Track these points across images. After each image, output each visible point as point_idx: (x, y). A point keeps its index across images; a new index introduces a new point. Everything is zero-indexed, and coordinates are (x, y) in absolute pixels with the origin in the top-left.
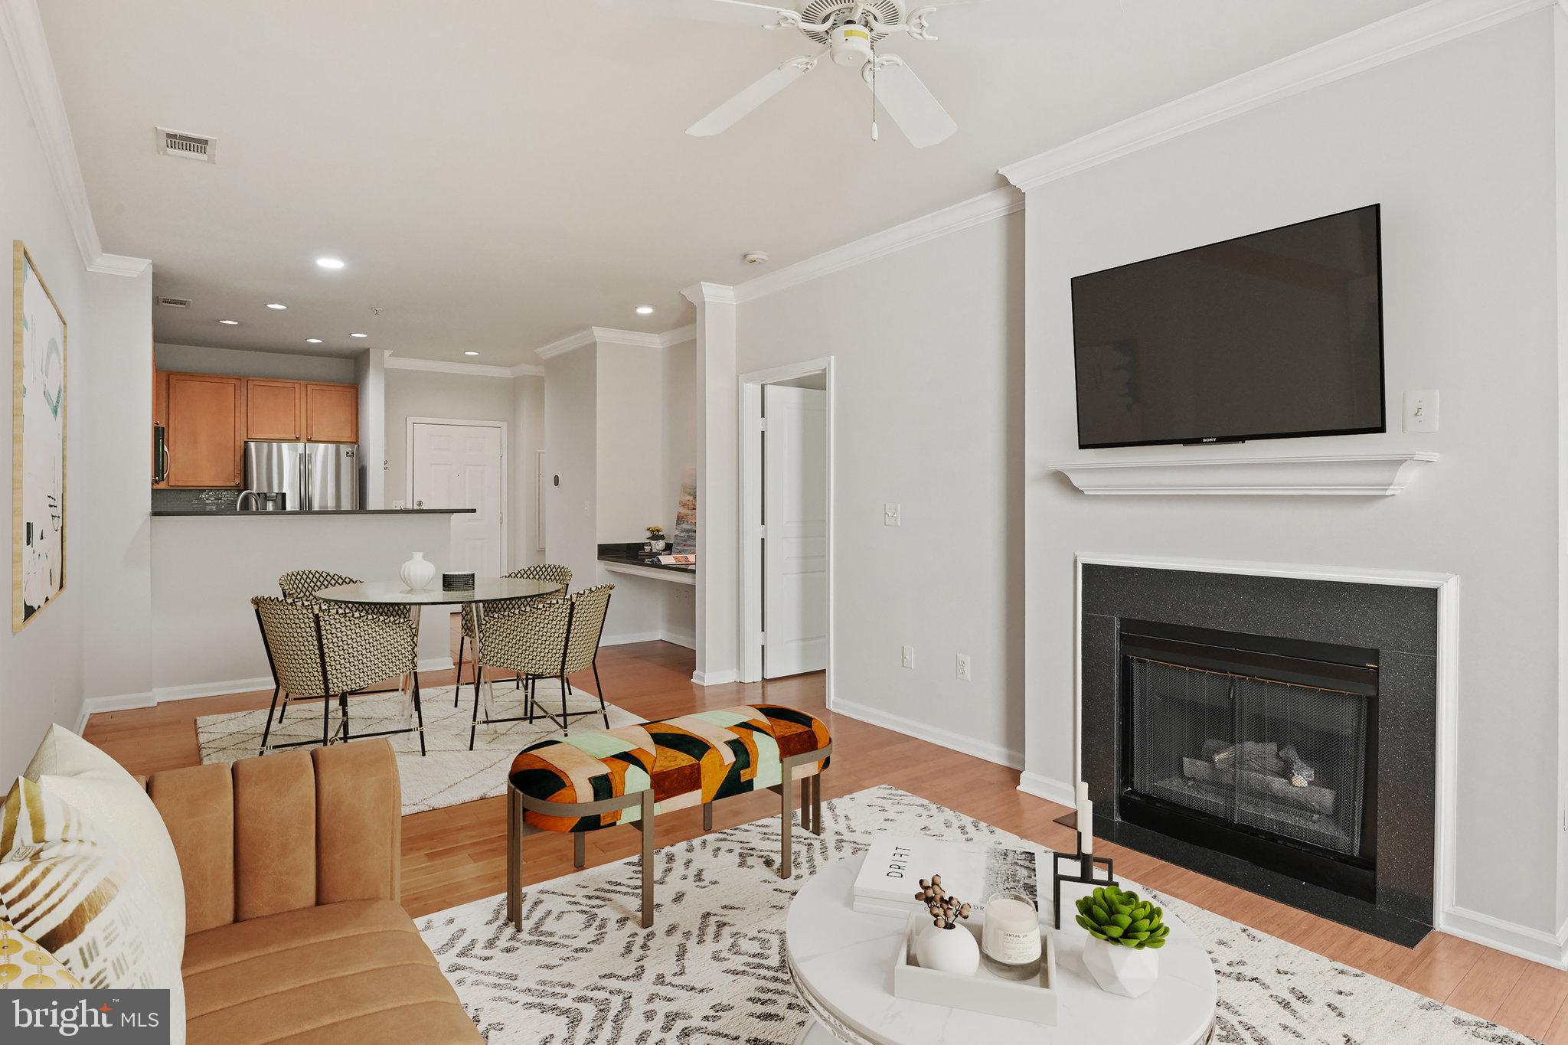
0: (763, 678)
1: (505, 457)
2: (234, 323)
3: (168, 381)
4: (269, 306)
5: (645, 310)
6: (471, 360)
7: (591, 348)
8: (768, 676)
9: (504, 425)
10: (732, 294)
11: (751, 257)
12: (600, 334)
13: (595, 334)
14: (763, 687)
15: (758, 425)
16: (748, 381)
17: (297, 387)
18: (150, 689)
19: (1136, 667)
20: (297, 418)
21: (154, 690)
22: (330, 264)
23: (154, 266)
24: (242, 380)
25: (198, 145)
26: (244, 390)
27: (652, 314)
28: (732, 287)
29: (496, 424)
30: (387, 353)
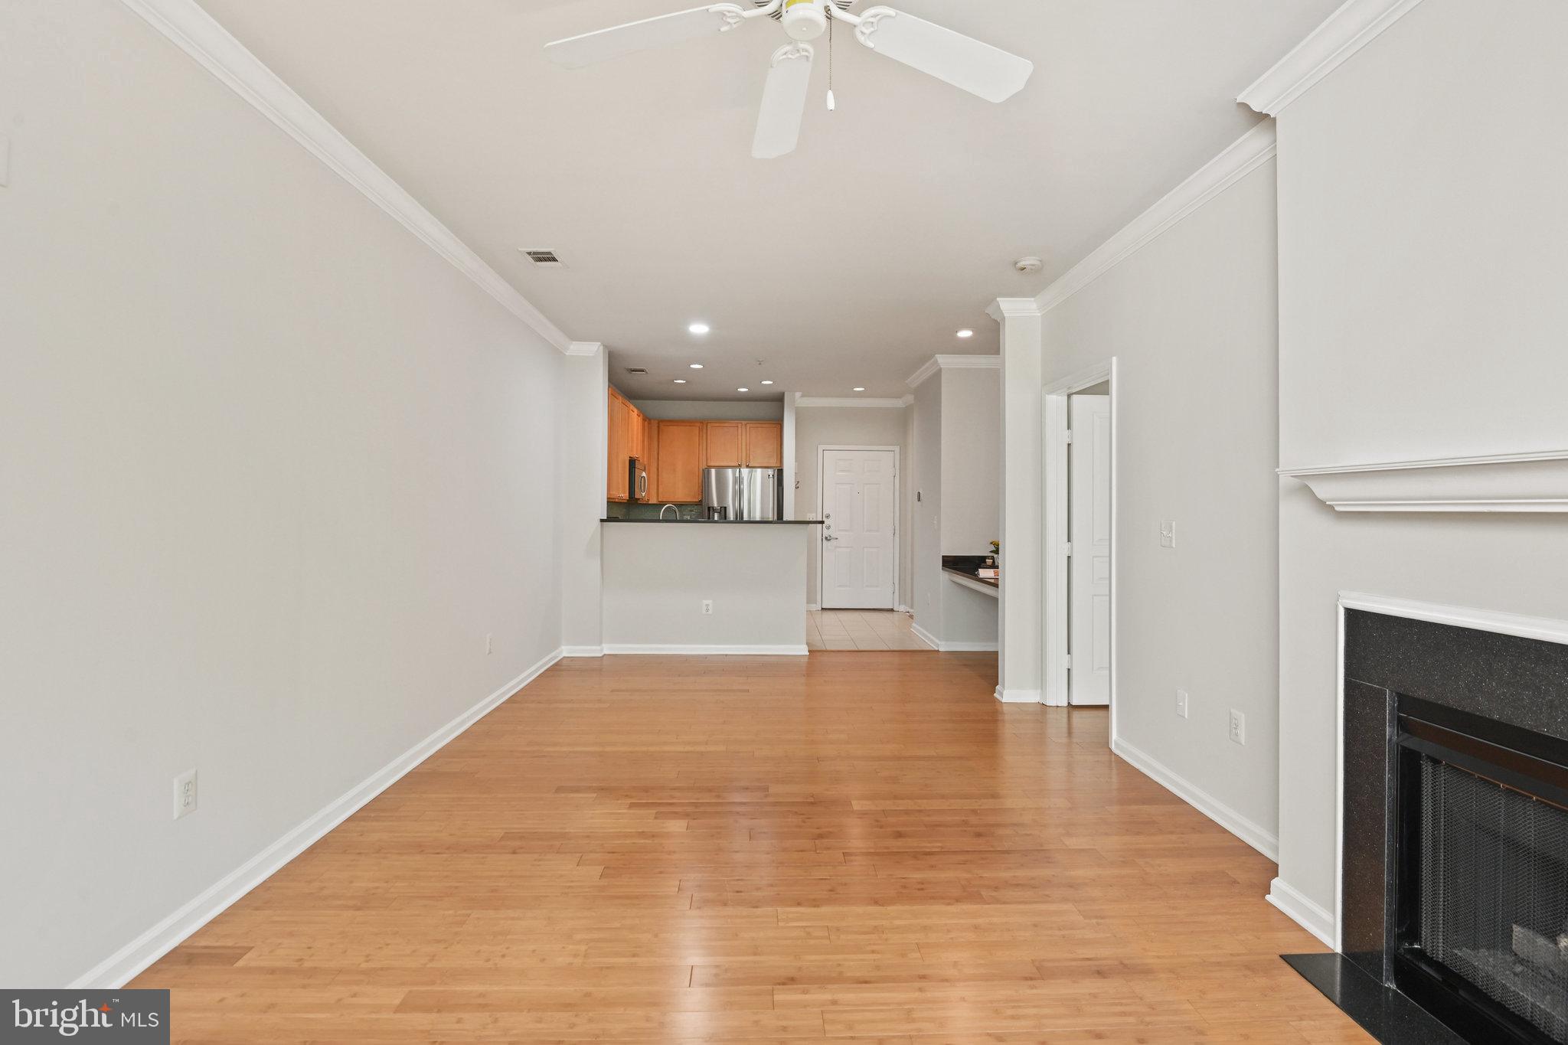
0: (1069, 703)
1: (897, 476)
2: (682, 381)
3: (659, 427)
4: (692, 366)
5: (965, 334)
6: (859, 395)
7: (937, 375)
8: (1075, 702)
9: (897, 449)
10: (1034, 306)
11: (1021, 264)
12: (944, 360)
13: (939, 360)
14: (1069, 713)
15: (1064, 437)
16: (1051, 392)
17: (740, 425)
18: (600, 643)
19: (1427, 768)
20: (740, 451)
21: (604, 645)
22: (699, 329)
23: (605, 347)
24: (702, 424)
25: (548, 257)
26: (705, 431)
27: (971, 338)
28: (1033, 299)
29: (891, 448)
30: (798, 394)
